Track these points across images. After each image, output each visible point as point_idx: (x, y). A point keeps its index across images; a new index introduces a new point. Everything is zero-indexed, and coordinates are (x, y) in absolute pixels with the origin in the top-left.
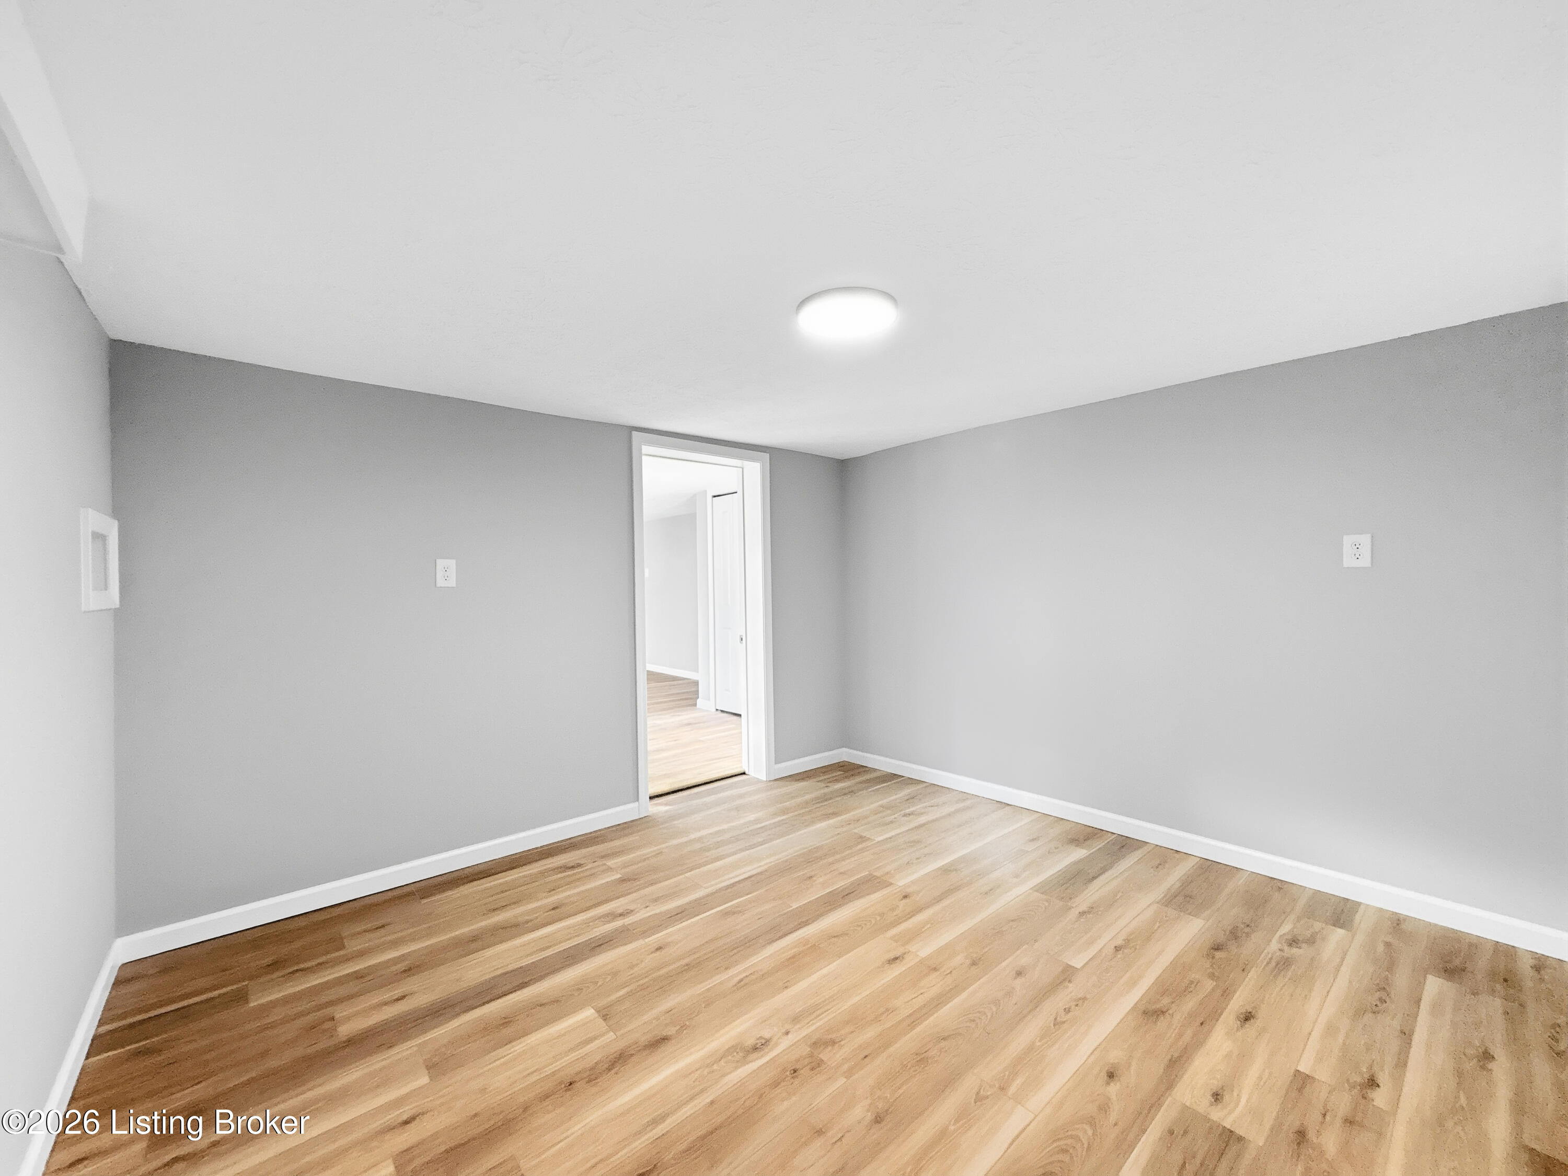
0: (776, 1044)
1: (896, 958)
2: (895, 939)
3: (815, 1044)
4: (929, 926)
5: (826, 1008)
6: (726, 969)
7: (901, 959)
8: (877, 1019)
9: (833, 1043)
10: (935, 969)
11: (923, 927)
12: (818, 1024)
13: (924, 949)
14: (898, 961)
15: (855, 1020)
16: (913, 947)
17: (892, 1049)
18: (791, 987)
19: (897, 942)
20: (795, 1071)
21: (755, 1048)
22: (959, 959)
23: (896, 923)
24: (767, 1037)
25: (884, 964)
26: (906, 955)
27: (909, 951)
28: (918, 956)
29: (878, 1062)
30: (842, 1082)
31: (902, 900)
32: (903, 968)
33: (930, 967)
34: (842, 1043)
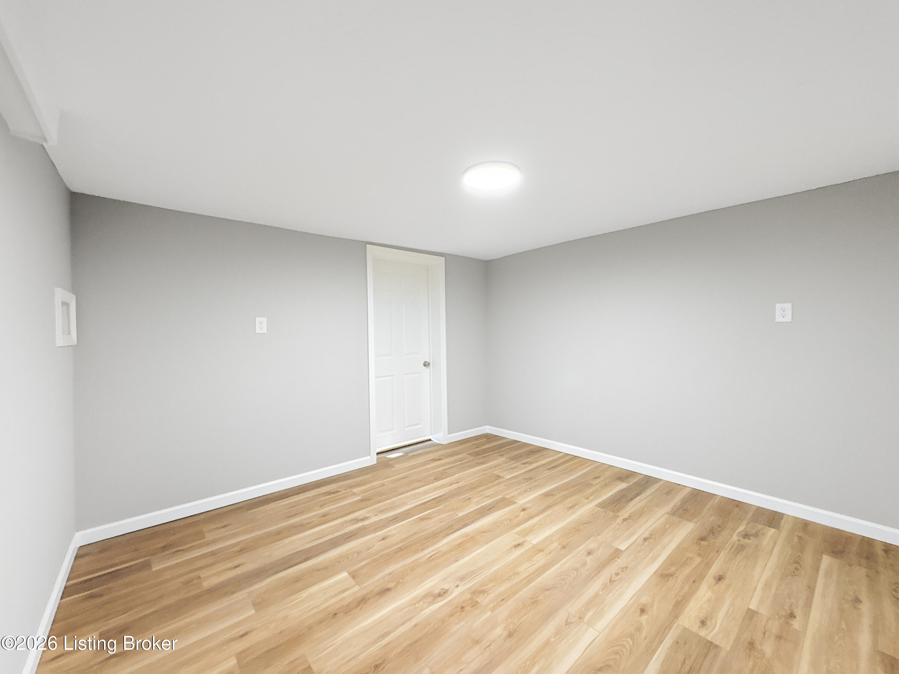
0: (452, 593)
2: (518, 533)
3: (474, 593)
4: (537, 526)
5: (478, 574)
7: (522, 545)
8: (509, 579)
9: (484, 592)
10: (541, 551)
12: (475, 581)
13: (535, 540)
14: (520, 546)
15: (496, 579)
16: (528, 538)
17: (517, 596)
18: (459, 560)
19: (519, 536)
20: (462, 608)
21: (439, 595)
22: (555, 545)
23: (519, 525)
24: (446, 588)
25: (511, 548)
26: (524, 543)
27: (526, 541)
28: (531, 543)
29: (509, 602)
30: (489, 614)
31: (522, 511)
32: (523, 551)
33: (538, 550)
34: (489, 592)
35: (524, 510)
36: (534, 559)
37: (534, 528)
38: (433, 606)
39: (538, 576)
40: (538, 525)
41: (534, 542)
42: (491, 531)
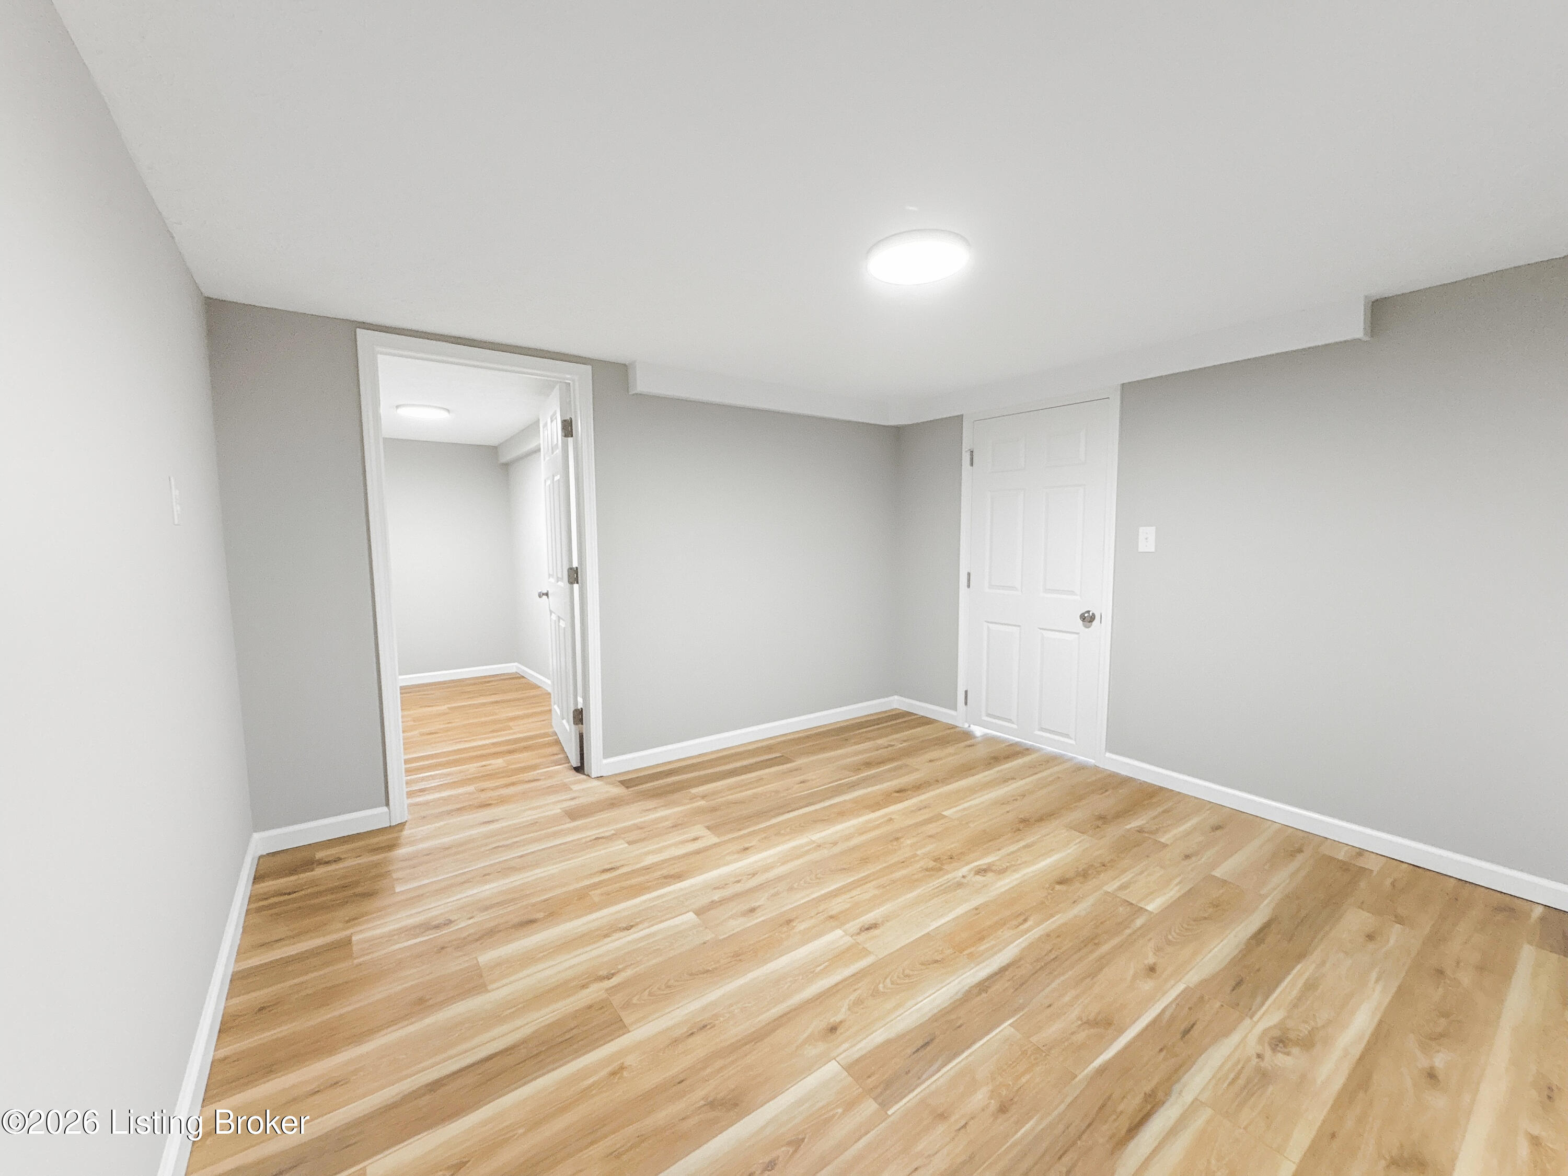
0: (970, 871)
1: (868, 929)
2: (865, 952)
3: (940, 869)
4: (819, 969)
5: (938, 890)
6: (1048, 935)
7: (863, 929)
8: (894, 882)
9: (927, 870)
10: (831, 917)
11: (826, 967)
12: (940, 880)
13: (836, 937)
14: (866, 926)
15: (911, 882)
16: (848, 940)
17: (885, 865)
18: (973, 909)
19: (864, 948)
20: (951, 858)
21: (985, 871)
22: (802, 926)
23: (857, 977)
24: (978, 877)
25: (883, 923)
26: (859, 931)
27: (852, 936)
28: (844, 931)
29: (896, 859)
30: (919, 852)
31: (841, 1022)
32: (863, 918)
33: (836, 919)
34: (921, 869)
35: (833, 1029)
36: (848, 906)
37: (826, 964)
38: (990, 861)
39: (844, 887)
40: (816, 971)
41: (839, 932)
42: (922, 964)
